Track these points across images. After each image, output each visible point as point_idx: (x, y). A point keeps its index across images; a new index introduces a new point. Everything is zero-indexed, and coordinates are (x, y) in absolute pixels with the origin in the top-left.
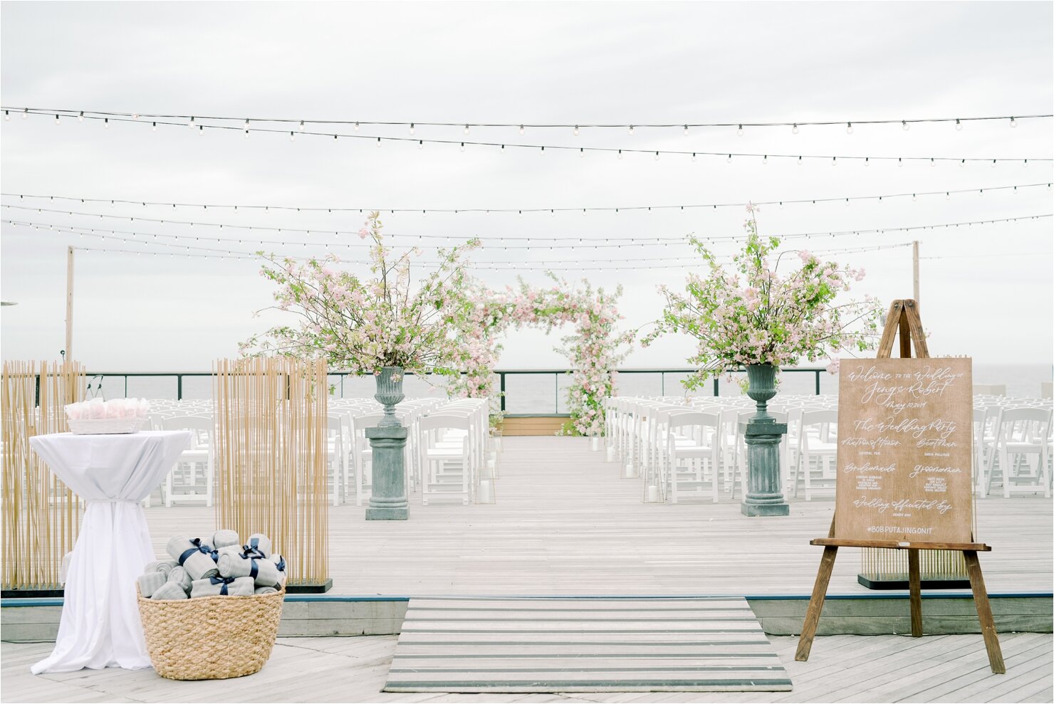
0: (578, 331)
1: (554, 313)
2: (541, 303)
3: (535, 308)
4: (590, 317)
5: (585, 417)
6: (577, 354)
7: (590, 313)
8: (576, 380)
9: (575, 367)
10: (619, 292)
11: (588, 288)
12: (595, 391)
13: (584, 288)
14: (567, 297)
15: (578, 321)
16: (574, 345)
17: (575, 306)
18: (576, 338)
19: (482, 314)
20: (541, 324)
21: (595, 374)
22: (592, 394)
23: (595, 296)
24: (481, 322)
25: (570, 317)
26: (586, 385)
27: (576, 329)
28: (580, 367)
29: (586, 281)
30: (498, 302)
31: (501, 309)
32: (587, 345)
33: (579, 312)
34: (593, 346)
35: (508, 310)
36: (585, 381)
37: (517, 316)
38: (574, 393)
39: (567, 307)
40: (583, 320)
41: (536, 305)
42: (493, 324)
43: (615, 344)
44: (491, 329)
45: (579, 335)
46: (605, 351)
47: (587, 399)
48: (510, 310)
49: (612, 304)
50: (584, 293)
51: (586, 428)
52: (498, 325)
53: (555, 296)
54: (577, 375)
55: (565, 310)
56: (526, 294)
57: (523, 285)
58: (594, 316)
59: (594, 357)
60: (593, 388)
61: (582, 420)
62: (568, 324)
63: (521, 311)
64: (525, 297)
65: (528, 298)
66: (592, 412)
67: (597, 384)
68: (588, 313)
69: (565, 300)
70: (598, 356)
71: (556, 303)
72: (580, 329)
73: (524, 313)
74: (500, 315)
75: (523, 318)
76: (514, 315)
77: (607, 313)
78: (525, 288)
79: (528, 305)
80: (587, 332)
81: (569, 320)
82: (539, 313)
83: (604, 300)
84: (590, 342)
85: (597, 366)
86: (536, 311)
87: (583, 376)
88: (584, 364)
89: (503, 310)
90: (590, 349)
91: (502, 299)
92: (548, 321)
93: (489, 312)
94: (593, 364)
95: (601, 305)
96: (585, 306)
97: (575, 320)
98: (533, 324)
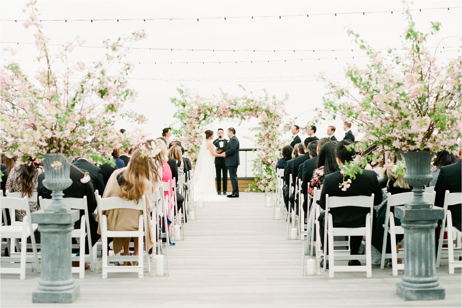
0: (260, 124)
1: (244, 112)
2: (235, 105)
3: (231, 108)
4: (267, 114)
5: (264, 180)
6: (259, 138)
7: (267, 111)
8: (259, 155)
9: (258, 147)
10: (286, 98)
11: (266, 95)
12: (270, 163)
13: (263, 95)
14: (252, 101)
15: (260, 117)
16: (257, 132)
17: (257, 107)
18: (258, 128)
19: (197, 112)
20: (235, 118)
21: (271, 151)
22: (269, 165)
23: (271, 101)
24: (196, 118)
25: (254, 114)
26: (265, 159)
27: (258, 122)
28: (261, 147)
29: (264, 90)
30: (207, 105)
31: (209, 109)
32: (266, 133)
33: (260, 111)
34: (269, 133)
35: (213, 110)
36: (264, 156)
37: (219, 114)
38: (257, 164)
39: (252, 107)
40: (263, 117)
41: (232, 107)
42: (204, 119)
43: (284, 132)
44: (203, 122)
45: (260, 126)
46: (277, 136)
47: (266, 168)
48: (215, 110)
49: (282, 106)
50: (264, 99)
51: (265, 187)
52: (207, 119)
53: (245, 101)
54: (259, 152)
55: (251, 110)
56: (226, 100)
57: (223, 94)
58: (270, 114)
59: (270, 141)
60: (269, 161)
61: (262, 182)
62: (253, 118)
63: (222, 110)
64: (225, 101)
65: (227, 102)
66: (269, 177)
67: (272, 158)
68: (266, 111)
69: (251, 103)
70: (272, 140)
71: (245, 105)
72: (261, 122)
73: (224, 112)
74: (208, 113)
75: (223, 115)
76: (218, 113)
77: (279, 112)
78: (225, 95)
79: (227, 107)
80: (266, 124)
81: (254, 116)
82: (234, 112)
83: (277, 103)
84: (268, 131)
85: (272, 146)
86: (232, 110)
87: (263, 153)
88: (264, 145)
89: (210, 110)
90: (268, 135)
91: (210, 103)
92: (240, 117)
93: (201, 111)
94: (270, 145)
95: (274, 107)
96: (264, 107)
97: (257, 117)
98: (230, 119)
